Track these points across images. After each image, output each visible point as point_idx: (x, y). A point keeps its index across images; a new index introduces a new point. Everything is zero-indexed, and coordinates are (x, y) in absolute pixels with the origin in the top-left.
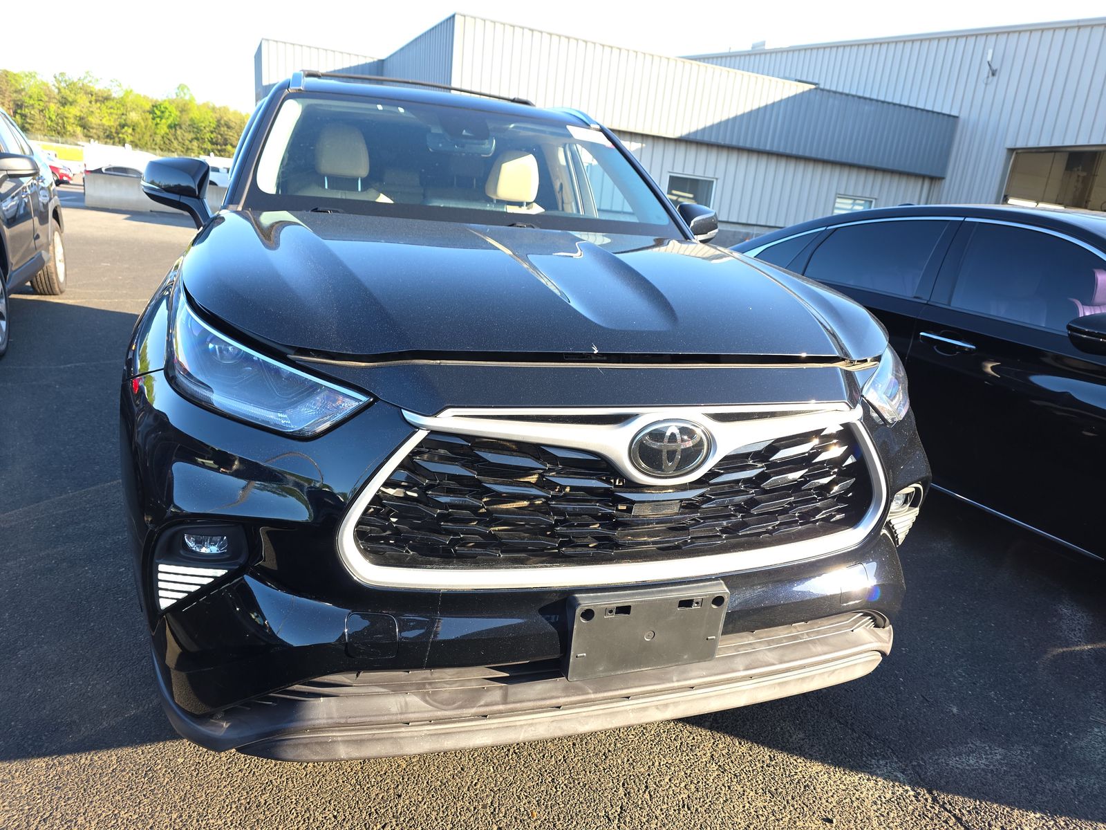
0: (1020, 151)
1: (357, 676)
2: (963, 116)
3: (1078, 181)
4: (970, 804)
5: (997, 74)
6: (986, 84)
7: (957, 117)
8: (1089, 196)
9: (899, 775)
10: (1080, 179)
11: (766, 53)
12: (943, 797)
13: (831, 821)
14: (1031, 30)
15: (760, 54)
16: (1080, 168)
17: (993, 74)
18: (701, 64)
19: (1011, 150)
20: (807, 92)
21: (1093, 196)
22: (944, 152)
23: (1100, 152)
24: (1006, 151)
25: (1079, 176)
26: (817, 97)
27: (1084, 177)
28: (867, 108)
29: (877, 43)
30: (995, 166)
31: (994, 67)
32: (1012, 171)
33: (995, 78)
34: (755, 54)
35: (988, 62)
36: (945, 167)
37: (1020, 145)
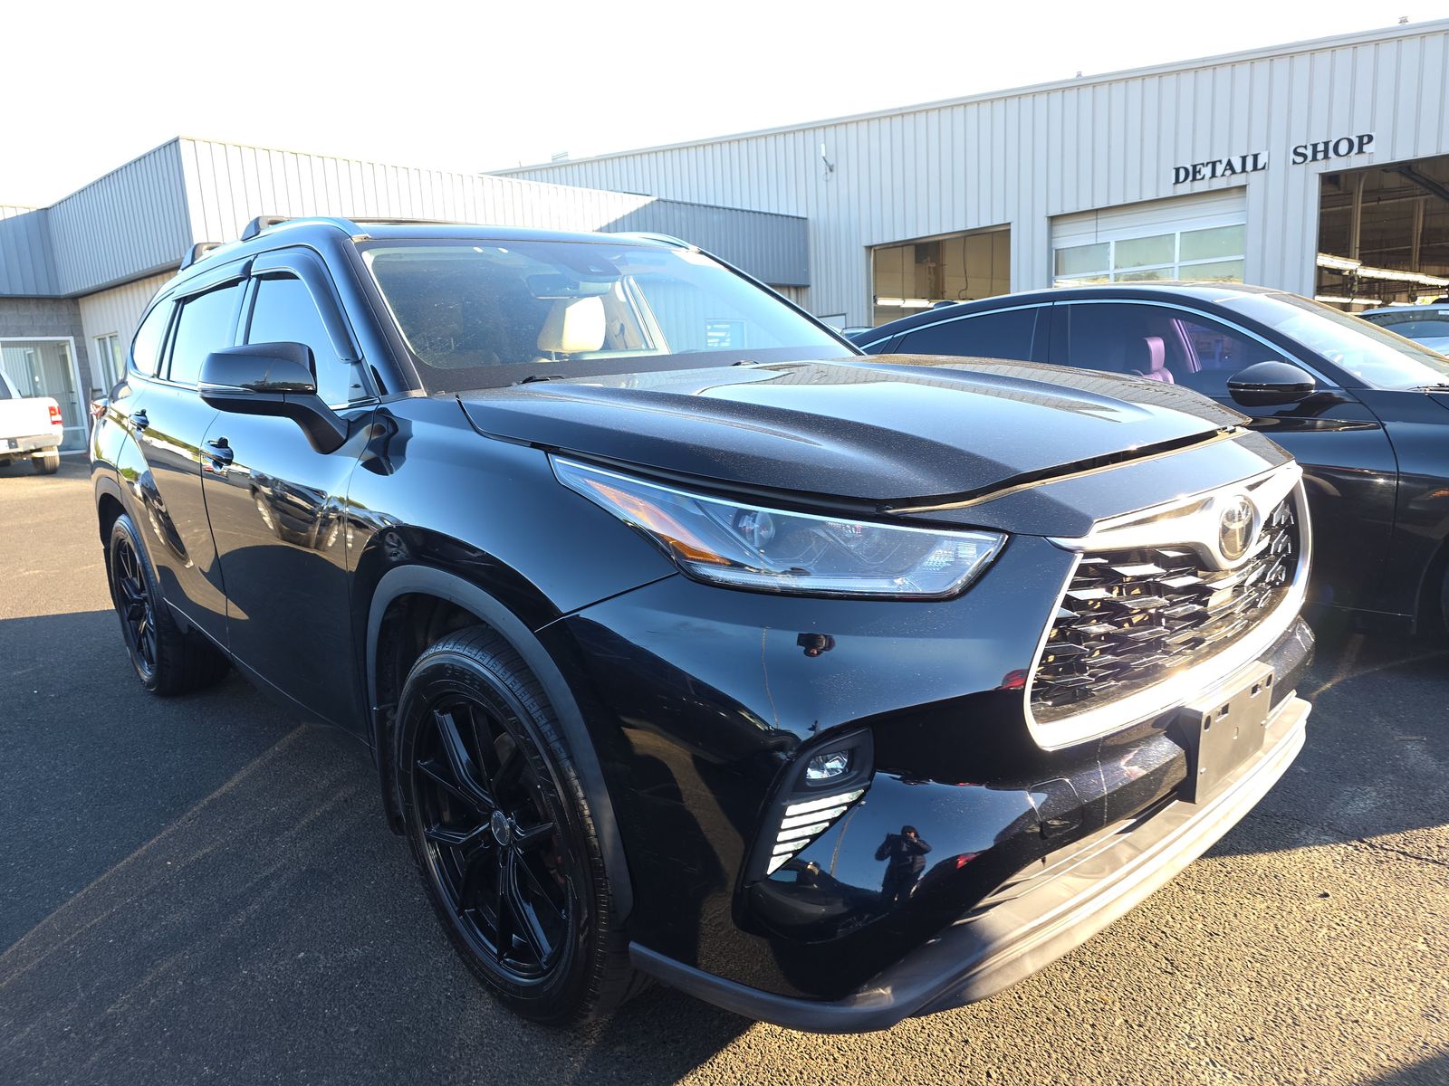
0: (877, 248)
1: (1044, 861)
2: (811, 217)
3: (930, 272)
4: (1399, 837)
5: (835, 169)
6: (827, 181)
7: (806, 219)
8: (943, 287)
9: (1326, 838)
10: (932, 271)
11: (572, 165)
12: (1376, 841)
13: (1326, 895)
14: (857, 121)
15: (566, 166)
16: (929, 259)
17: (831, 170)
18: (515, 181)
19: (869, 248)
20: (649, 204)
21: (946, 285)
22: (802, 257)
23: (942, 241)
24: (864, 249)
25: (929, 268)
26: (662, 210)
27: (934, 268)
28: (716, 217)
29: (700, 146)
30: (859, 267)
31: (831, 163)
32: (875, 271)
33: (834, 173)
34: (559, 167)
35: (824, 158)
36: (807, 274)
37: (875, 242)
